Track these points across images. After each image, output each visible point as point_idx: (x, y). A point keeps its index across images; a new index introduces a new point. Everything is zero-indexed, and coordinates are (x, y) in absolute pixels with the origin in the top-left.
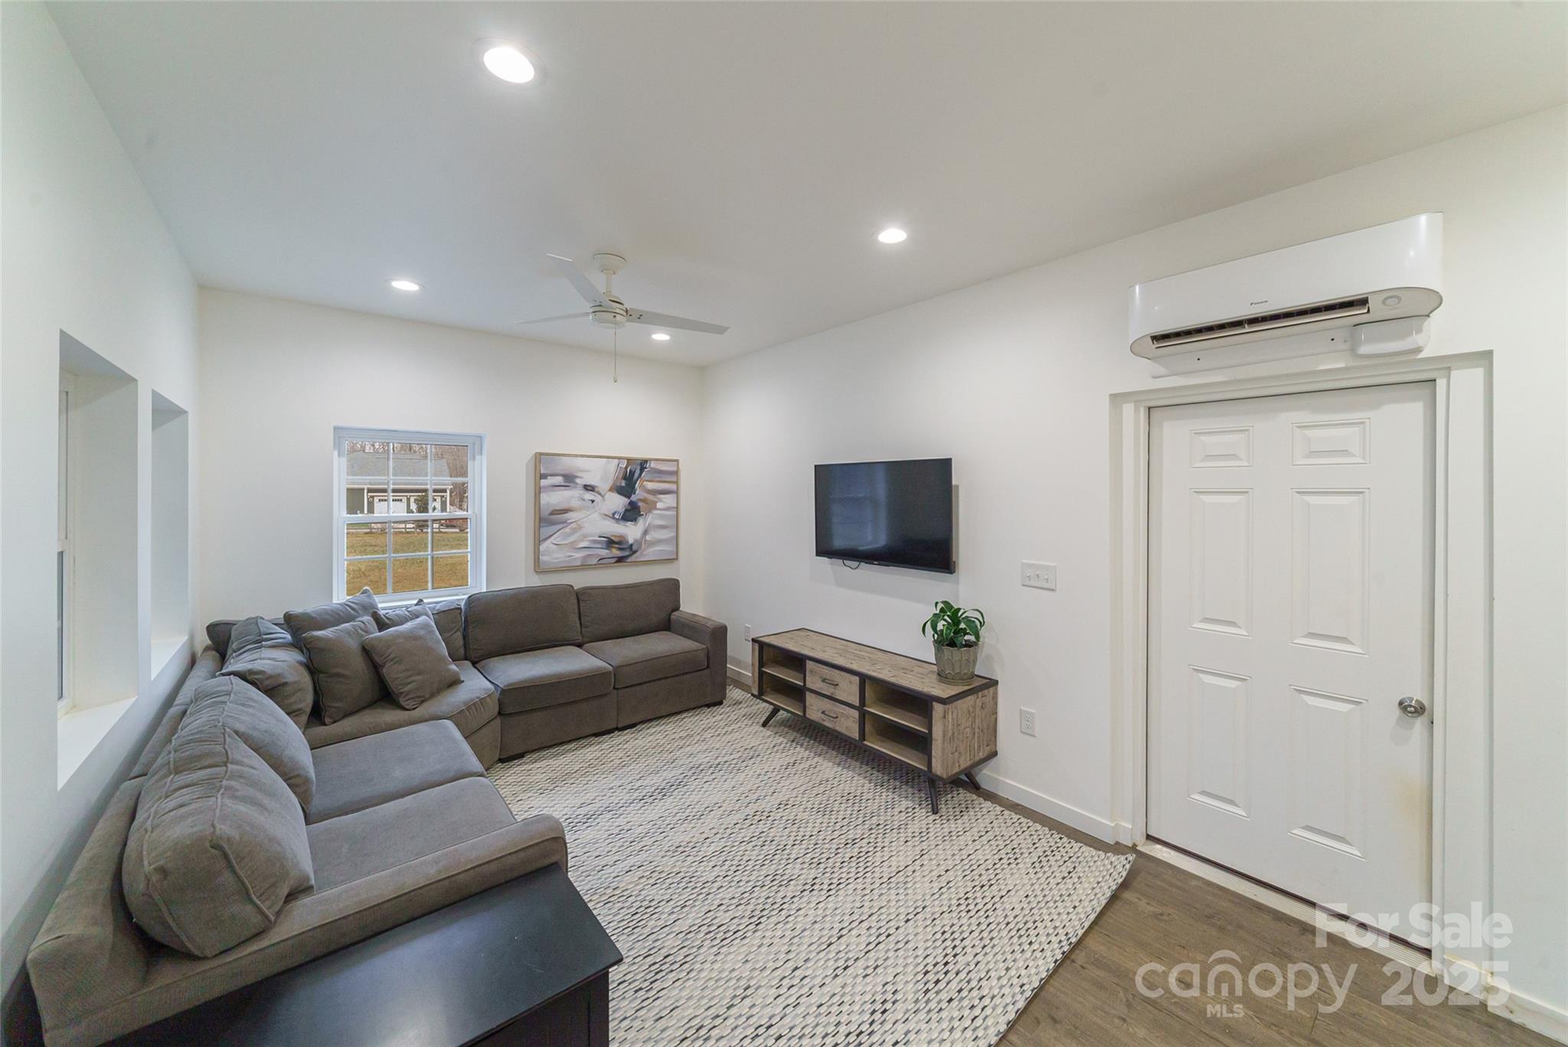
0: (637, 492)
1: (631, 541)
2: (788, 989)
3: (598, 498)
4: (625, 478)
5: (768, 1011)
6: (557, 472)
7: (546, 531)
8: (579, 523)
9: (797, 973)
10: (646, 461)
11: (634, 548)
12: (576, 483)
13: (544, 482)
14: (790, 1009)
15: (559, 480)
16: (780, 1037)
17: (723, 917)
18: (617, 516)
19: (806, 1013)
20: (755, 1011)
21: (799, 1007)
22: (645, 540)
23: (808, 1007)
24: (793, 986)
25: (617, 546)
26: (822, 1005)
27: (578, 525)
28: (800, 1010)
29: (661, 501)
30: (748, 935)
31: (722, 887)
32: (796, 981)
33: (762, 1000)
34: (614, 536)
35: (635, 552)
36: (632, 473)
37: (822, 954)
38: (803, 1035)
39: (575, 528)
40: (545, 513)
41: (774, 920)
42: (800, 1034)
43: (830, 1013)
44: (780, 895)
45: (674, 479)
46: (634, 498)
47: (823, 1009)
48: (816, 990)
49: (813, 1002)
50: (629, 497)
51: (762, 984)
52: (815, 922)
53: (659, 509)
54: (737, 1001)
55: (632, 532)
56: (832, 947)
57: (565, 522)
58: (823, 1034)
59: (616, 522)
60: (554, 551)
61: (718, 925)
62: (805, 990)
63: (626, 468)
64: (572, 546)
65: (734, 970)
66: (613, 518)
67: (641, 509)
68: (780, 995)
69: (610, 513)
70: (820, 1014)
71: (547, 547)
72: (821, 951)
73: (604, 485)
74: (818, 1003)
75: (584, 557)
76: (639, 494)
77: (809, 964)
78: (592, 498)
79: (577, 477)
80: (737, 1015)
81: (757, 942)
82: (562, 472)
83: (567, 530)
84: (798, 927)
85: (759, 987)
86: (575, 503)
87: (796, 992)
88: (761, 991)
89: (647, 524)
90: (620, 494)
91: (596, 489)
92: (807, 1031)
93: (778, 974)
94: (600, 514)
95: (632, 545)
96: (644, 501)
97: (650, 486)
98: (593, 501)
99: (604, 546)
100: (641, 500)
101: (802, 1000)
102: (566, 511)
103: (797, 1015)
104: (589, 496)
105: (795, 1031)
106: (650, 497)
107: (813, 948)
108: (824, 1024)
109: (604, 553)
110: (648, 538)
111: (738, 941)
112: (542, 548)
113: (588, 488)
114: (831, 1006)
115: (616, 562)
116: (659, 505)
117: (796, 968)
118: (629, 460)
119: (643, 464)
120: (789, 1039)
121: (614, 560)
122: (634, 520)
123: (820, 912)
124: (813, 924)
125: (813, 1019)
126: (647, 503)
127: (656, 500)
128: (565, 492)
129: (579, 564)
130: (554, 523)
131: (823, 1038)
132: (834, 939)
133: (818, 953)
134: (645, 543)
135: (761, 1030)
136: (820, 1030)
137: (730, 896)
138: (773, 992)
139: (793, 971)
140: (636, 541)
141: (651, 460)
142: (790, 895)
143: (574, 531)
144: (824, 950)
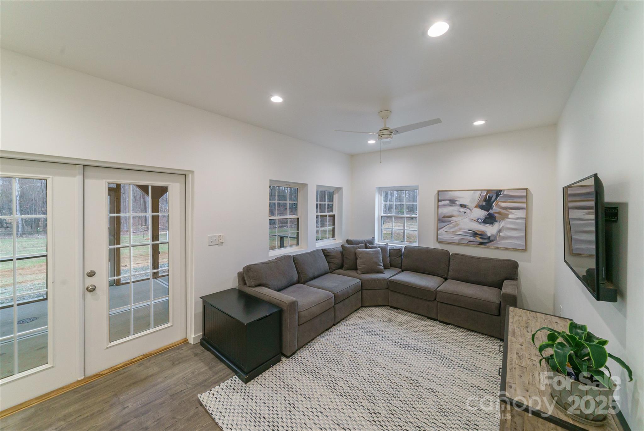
0: (493, 209)
1: (489, 235)
2: (311, 412)
3: (468, 211)
4: (485, 200)
5: (300, 406)
6: (446, 199)
7: (441, 225)
8: (457, 222)
9: (320, 414)
10: (501, 191)
11: (491, 239)
12: (456, 204)
13: (440, 203)
14: (302, 413)
15: (447, 202)
16: (290, 412)
17: (341, 383)
18: (479, 221)
19: (301, 419)
20: (300, 402)
21: (303, 416)
22: (500, 236)
23: (304, 419)
24: (313, 413)
25: (479, 236)
26: (306, 424)
27: (457, 223)
28: (302, 417)
29: (512, 213)
30: (334, 393)
31: (358, 379)
32: (315, 414)
33: (305, 403)
34: (478, 231)
35: (492, 241)
36: (490, 198)
37: (332, 422)
38: (292, 419)
39: (455, 225)
40: (440, 217)
41: (346, 400)
42: (292, 418)
43: (302, 428)
44: (362, 401)
45: (524, 200)
46: (491, 211)
47: (304, 425)
48: (312, 421)
49: (306, 421)
50: (488, 211)
51: (312, 402)
52: (350, 417)
53: (510, 218)
54: (303, 396)
55: (490, 230)
56: (337, 426)
57: (450, 222)
58: (293, 426)
59: (479, 224)
60: (445, 234)
61: (337, 383)
62: (311, 417)
63: (486, 195)
64: (454, 233)
65: (317, 392)
66: (478, 222)
67: (496, 218)
68: (308, 409)
69: (475, 219)
70: (301, 424)
71: (441, 232)
72: (333, 421)
73: (472, 205)
74: (306, 423)
75: (459, 239)
76: (495, 209)
77: (325, 418)
78: (465, 211)
79: (457, 201)
80: (298, 397)
81: (332, 397)
82: (448, 199)
83: (451, 225)
84: (344, 410)
85: (310, 401)
86: (455, 213)
87: (310, 414)
88: (309, 403)
89: (501, 227)
90: (482, 209)
91: (467, 207)
92: (294, 421)
93: (318, 407)
94: (470, 219)
95: (489, 237)
96: (499, 213)
97: (503, 205)
98: (465, 213)
99: (472, 236)
100: (496, 213)
101: (307, 417)
102: (451, 216)
103: (300, 416)
104: (463, 210)
105: (293, 417)
106: (503, 211)
107: (334, 418)
108: (297, 426)
109: (472, 239)
110: (501, 234)
111: (331, 391)
112: (439, 232)
113: (462, 206)
114: (306, 428)
115: (479, 244)
116: (510, 216)
117: (322, 413)
118: (488, 192)
119: (498, 193)
120: (290, 415)
121: (478, 243)
122: (492, 223)
123: (358, 418)
124: (349, 416)
125: (299, 422)
126: (501, 215)
127: (507, 213)
128: (450, 208)
129: (457, 242)
130: (444, 222)
131: (291, 427)
132: (342, 426)
133: (332, 420)
134: (499, 237)
135: (292, 405)
136: (294, 425)
137: (353, 383)
138: (309, 406)
139: (320, 412)
140: (493, 235)
141: (504, 190)
142: (364, 404)
143: (455, 226)
144: (334, 422)
